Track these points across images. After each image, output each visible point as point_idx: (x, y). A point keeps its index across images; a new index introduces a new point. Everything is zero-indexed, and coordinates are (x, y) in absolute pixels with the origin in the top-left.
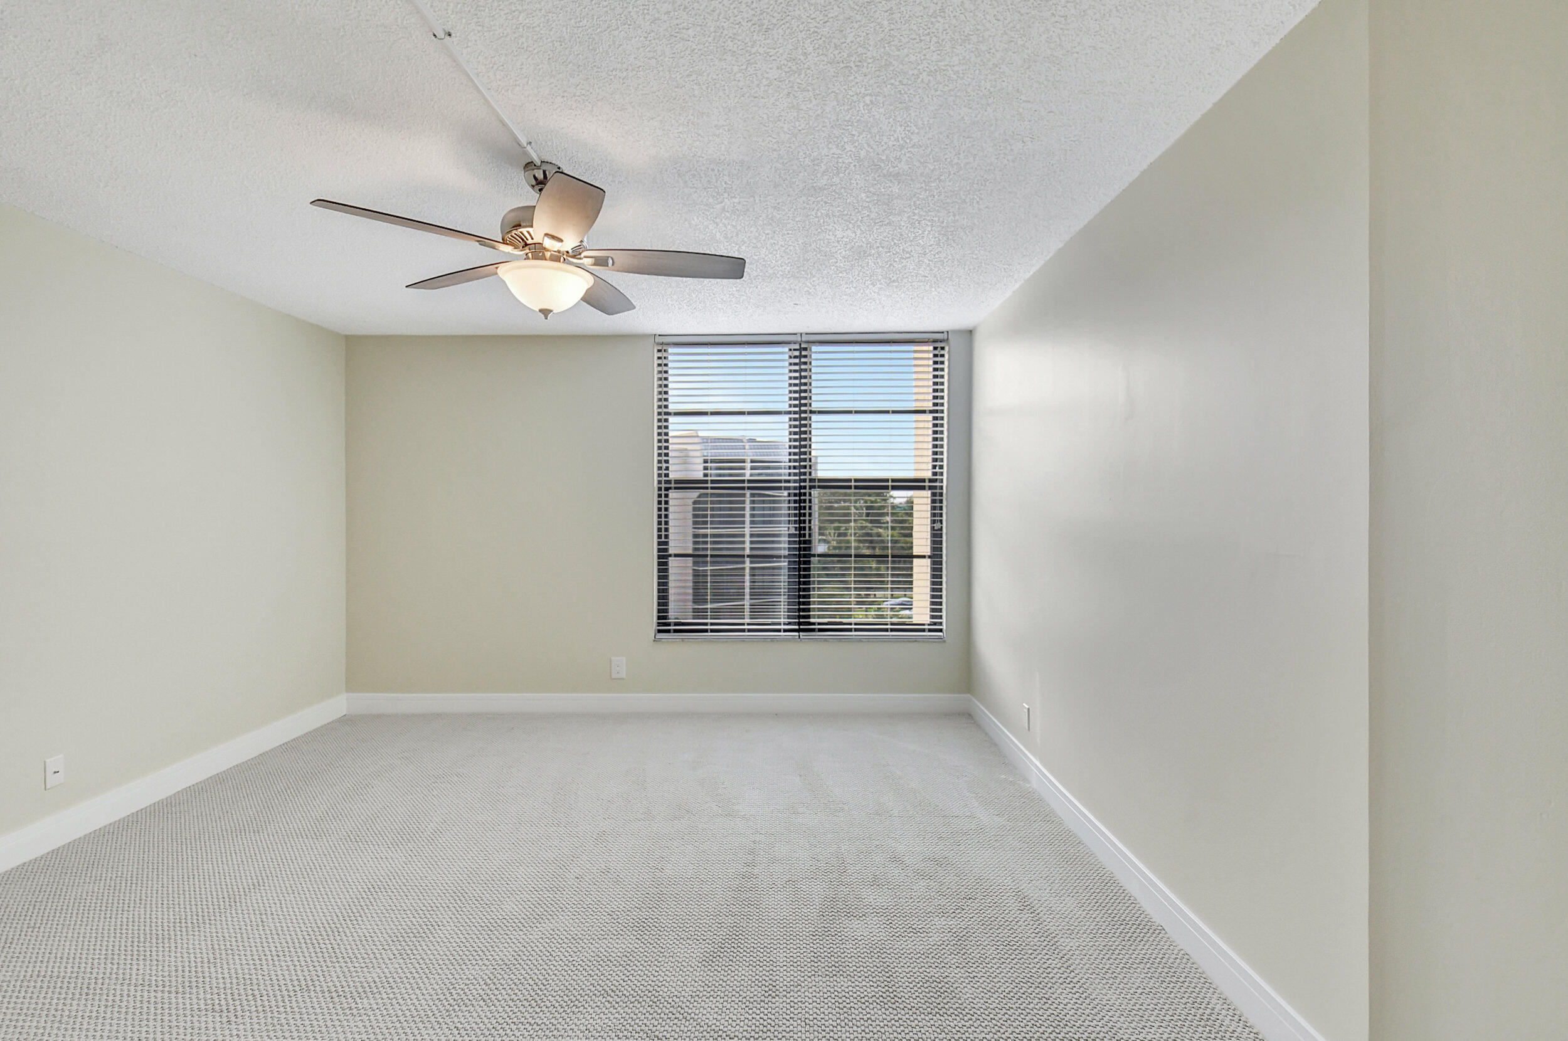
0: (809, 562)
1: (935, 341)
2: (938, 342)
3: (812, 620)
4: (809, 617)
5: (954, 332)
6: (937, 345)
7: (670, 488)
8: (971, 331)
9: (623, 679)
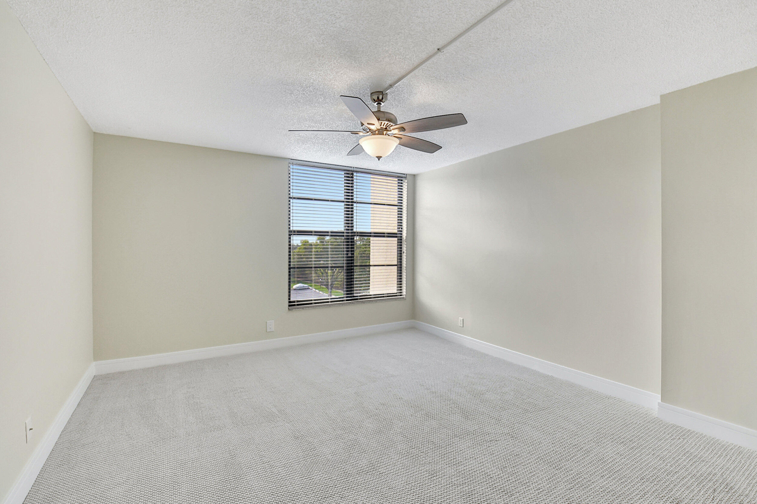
0: (353, 269)
1: (398, 177)
2: (400, 178)
3: (355, 295)
4: (353, 294)
5: (408, 174)
6: (399, 179)
7: (292, 234)
8: (414, 175)
9: (273, 331)
